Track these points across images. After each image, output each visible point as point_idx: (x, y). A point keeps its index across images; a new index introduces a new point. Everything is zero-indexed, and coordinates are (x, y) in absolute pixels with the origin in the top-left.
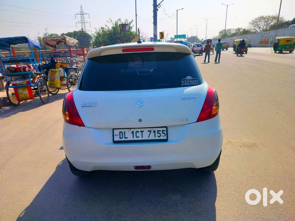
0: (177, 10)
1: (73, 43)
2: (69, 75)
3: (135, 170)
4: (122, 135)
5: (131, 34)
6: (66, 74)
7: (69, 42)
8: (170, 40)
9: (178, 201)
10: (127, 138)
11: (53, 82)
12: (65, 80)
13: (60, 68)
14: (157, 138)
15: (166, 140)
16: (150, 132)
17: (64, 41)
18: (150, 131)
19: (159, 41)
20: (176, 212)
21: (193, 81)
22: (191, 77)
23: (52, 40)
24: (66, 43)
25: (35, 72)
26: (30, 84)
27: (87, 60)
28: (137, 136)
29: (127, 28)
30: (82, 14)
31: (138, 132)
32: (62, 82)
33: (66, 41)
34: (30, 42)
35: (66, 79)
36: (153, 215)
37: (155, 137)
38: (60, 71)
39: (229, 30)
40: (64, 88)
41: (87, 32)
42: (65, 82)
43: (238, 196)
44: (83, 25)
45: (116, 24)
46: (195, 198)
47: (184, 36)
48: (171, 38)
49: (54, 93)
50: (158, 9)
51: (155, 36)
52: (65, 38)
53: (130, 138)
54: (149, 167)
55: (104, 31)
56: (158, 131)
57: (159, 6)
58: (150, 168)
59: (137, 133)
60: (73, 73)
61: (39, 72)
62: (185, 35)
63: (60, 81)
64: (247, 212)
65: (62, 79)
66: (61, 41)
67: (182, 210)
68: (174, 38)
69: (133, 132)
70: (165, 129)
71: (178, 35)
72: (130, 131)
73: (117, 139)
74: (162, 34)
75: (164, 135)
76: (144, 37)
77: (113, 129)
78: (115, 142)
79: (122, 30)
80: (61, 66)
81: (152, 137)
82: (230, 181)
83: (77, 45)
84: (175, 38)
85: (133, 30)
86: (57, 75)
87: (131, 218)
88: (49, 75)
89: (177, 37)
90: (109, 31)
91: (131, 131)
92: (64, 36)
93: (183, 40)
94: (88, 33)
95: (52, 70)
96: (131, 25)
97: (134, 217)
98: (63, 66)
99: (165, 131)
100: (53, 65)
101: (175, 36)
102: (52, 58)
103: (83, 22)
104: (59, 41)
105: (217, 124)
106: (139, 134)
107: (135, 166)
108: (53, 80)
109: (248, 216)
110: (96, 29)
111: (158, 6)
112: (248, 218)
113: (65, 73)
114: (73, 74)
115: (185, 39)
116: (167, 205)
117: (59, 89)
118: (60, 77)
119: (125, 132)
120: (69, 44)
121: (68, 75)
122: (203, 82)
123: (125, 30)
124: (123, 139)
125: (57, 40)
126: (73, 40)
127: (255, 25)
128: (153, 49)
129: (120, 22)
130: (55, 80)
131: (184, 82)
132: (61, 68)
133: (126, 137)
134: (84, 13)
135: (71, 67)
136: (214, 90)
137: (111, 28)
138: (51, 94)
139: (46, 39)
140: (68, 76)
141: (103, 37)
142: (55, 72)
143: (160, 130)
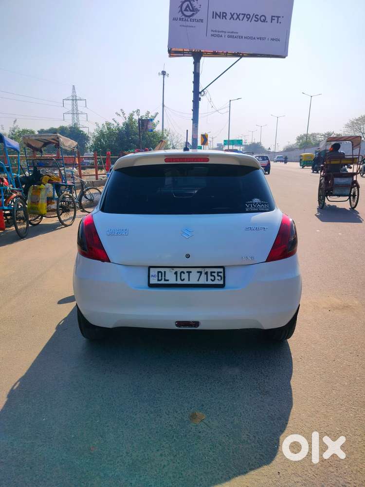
0: (230, 101)
1: (69, 147)
2: (61, 197)
3: (177, 328)
4: (162, 277)
5: (155, 135)
6: (56, 194)
7: (64, 143)
8: (216, 147)
9: (236, 376)
10: (168, 280)
11: (34, 206)
12: (54, 203)
13: (48, 184)
14: (210, 282)
15: (222, 286)
16: (199, 274)
17: (55, 142)
18: (201, 273)
19: (200, 148)
20: (233, 390)
21: (262, 205)
22: (259, 200)
23: (37, 140)
24: (59, 145)
25: (11, 188)
26: (2, 206)
27: (114, 171)
28: (182, 279)
29: (150, 126)
30: (74, 100)
31: (184, 273)
32: (49, 205)
33: (60, 143)
34: (6, 142)
35: (55, 201)
36: (201, 392)
37: (207, 280)
38: (48, 189)
39: (313, 135)
40: (52, 216)
41: (81, 129)
42: (54, 206)
43: (322, 373)
44: (75, 117)
45: (131, 118)
46: (261, 373)
47: (239, 142)
48: (218, 145)
49: (35, 223)
50: (200, 98)
51: (195, 140)
52: (58, 138)
53: (172, 281)
54: (197, 324)
55: (110, 128)
56: (211, 272)
57: (203, 93)
58: (198, 326)
59: (182, 274)
60: (65, 193)
61: (16, 189)
62: (242, 140)
63: (46, 204)
64: (334, 393)
65: (49, 200)
66: (50, 143)
67: (243, 388)
68: (223, 144)
69: (176, 273)
70: (221, 270)
71: (230, 139)
72: (172, 270)
73: (154, 281)
74: (205, 138)
75: (219, 278)
76: (174, 142)
77: (150, 267)
78: (151, 286)
79: (142, 129)
80: (50, 181)
81: (203, 281)
82: (311, 354)
83: (76, 150)
84: (225, 144)
85: (158, 128)
86: (43, 195)
87: (170, 395)
88: (30, 194)
89: (228, 142)
90: (118, 129)
91: (174, 272)
92: (57, 135)
93: (238, 148)
94: (82, 131)
95: (34, 187)
96: (155, 121)
97: (174, 393)
98: (52, 181)
99: (221, 272)
100: (36, 179)
101: (225, 141)
102: (35, 168)
103: (75, 113)
104: (46, 141)
105: (294, 266)
106: (185, 276)
107: (176, 322)
108: (35, 202)
109: (336, 398)
110: (97, 124)
111: (200, 93)
112: (336, 399)
113: (55, 192)
114: (66, 195)
115: (242, 147)
116: (220, 381)
117: (42, 216)
118: (47, 198)
119: (165, 272)
120: (63, 148)
121: (59, 195)
122: (276, 208)
123: (147, 128)
124: (163, 282)
125: (44, 141)
126: (69, 141)
127: (355, 130)
128: (208, 160)
129: (138, 115)
130: (38, 202)
131: (250, 206)
132: (50, 184)
133: (166, 279)
134: (77, 98)
135: (65, 183)
136: (291, 220)
137: (121, 125)
138: (31, 224)
139: (29, 138)
140: (59, 197)
141: (108, 138)
142: (40, 189)
143: (215, 271)
